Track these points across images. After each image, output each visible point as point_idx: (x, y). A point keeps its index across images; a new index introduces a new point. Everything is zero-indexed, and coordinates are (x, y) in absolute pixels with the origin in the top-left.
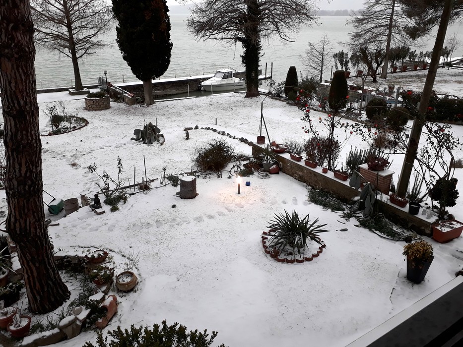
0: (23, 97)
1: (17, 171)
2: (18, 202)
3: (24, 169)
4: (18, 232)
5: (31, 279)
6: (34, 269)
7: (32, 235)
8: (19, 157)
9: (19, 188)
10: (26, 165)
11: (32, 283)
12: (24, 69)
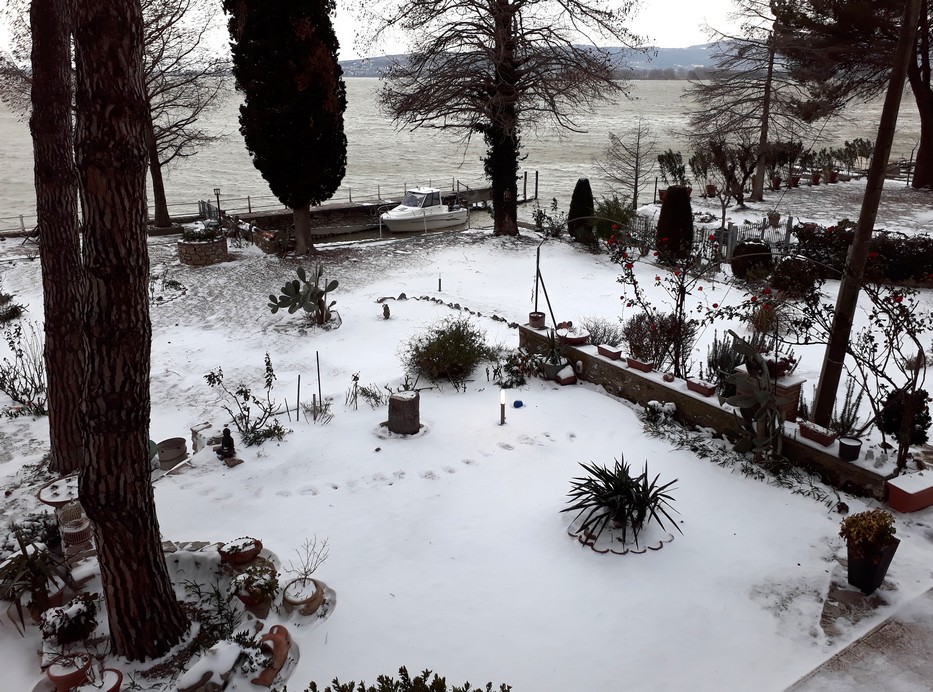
0: (124, 241)
1: (107, 382)
2: (106, 442)
3: (119, 378)
4: (103, 502)
5: (121, 595)
6: (128, 575)
7: (128, 507)
8: (112, 355)
9: (109, 414)
10: (123, 369)
11: (122, 603)
12: (130, 188)
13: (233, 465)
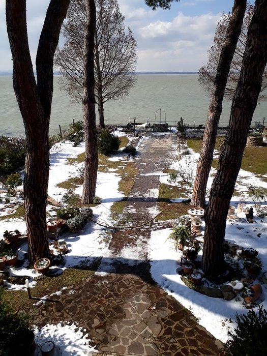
0: (241, 134)
1: (222, 180)
2: (217, 200)
7: (218, 223)
8: (226, 171)
9: (220, 191)
10: (228, 177)
12: (247, 116)
13: (252, 222)
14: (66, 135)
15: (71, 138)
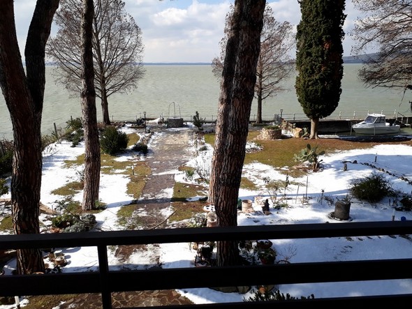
13: (268, 214)
14: (62, 134)
15: (69, 137)
